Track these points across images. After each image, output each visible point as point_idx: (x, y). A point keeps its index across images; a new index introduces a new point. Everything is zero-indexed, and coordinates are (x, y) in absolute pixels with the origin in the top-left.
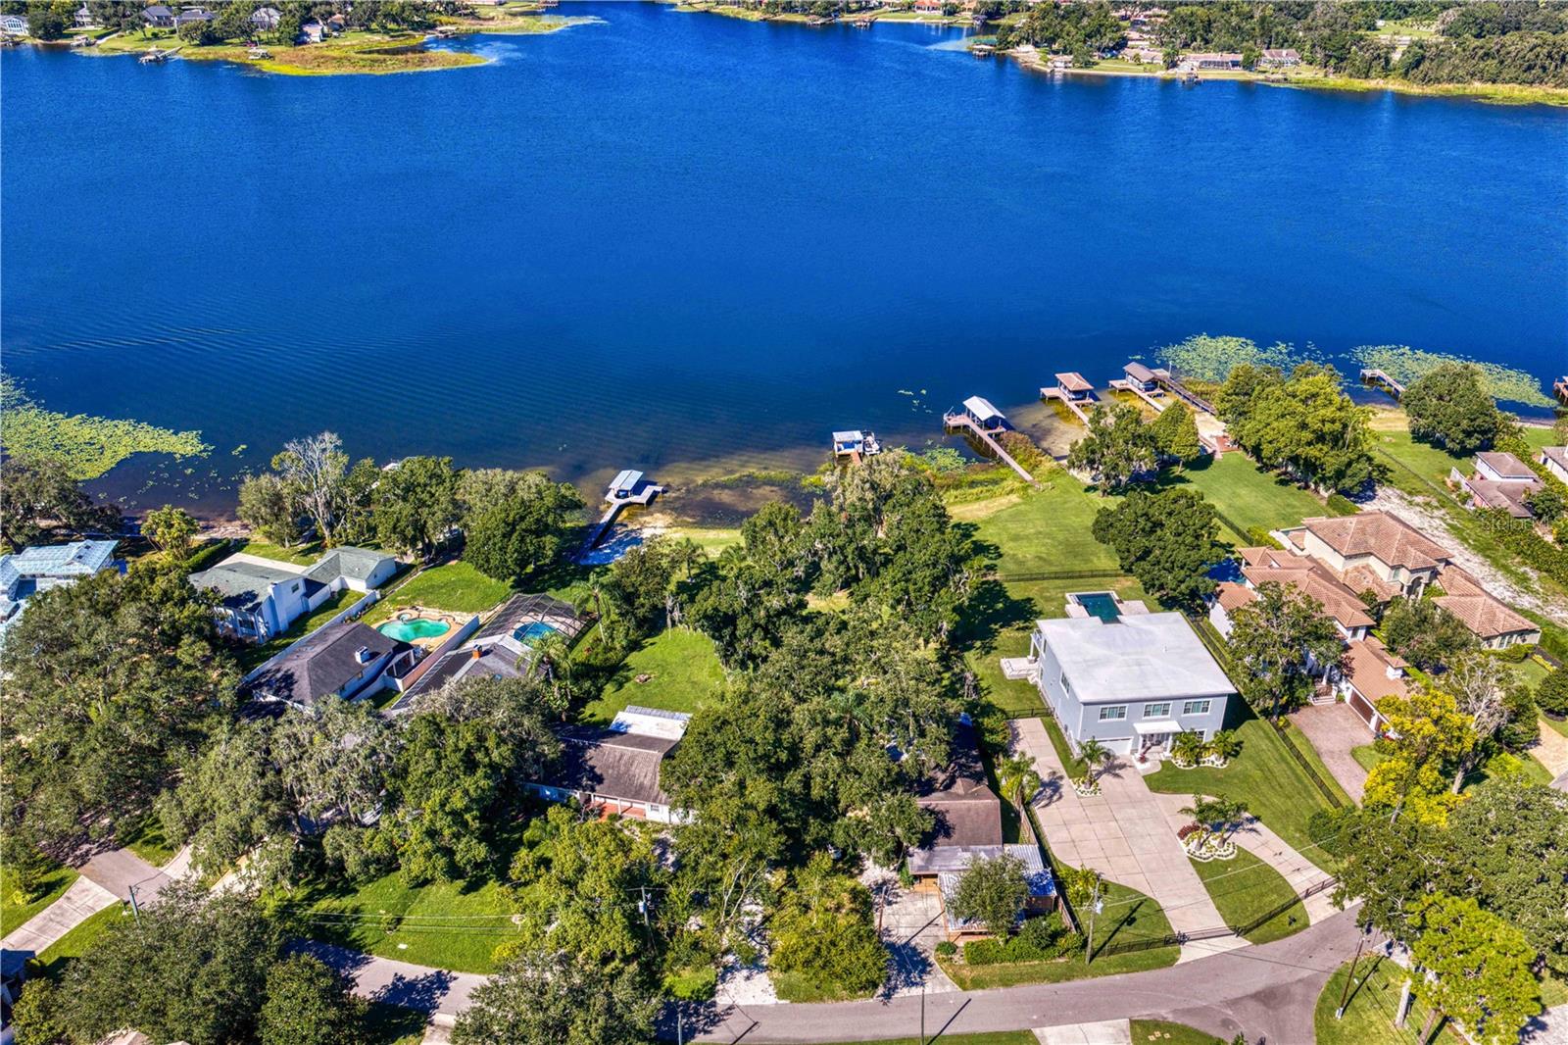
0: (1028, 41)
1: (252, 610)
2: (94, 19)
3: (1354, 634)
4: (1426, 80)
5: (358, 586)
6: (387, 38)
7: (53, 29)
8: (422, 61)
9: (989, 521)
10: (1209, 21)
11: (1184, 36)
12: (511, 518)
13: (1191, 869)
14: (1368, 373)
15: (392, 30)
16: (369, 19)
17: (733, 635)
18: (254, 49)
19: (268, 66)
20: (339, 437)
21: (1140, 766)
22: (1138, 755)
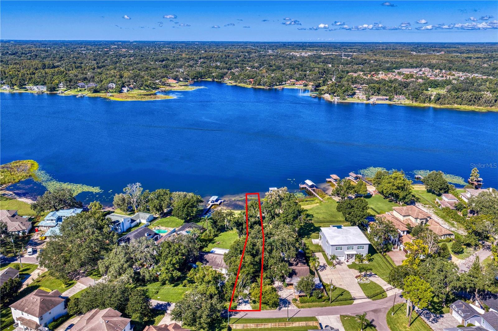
0: (327, 93)
1: (118, 225)
2: (64, 86)
3: (404, 233)
4: (441, 104)
5: (144, 222)
6: (145, 91)
7: (53, 89)
8: (155, 98)
9: (311, 209)
10: (379, 88)
11: (372, 92)
12: (185, 203)
13: (358, 285)
14: (417, 176)
15: (147, 89)
16: (141, 86)
17: (242, 228)
18: (108, 94)
19: (112, 98)
20: (141, 184)
21: (347, 263)
22: (346, 260)
